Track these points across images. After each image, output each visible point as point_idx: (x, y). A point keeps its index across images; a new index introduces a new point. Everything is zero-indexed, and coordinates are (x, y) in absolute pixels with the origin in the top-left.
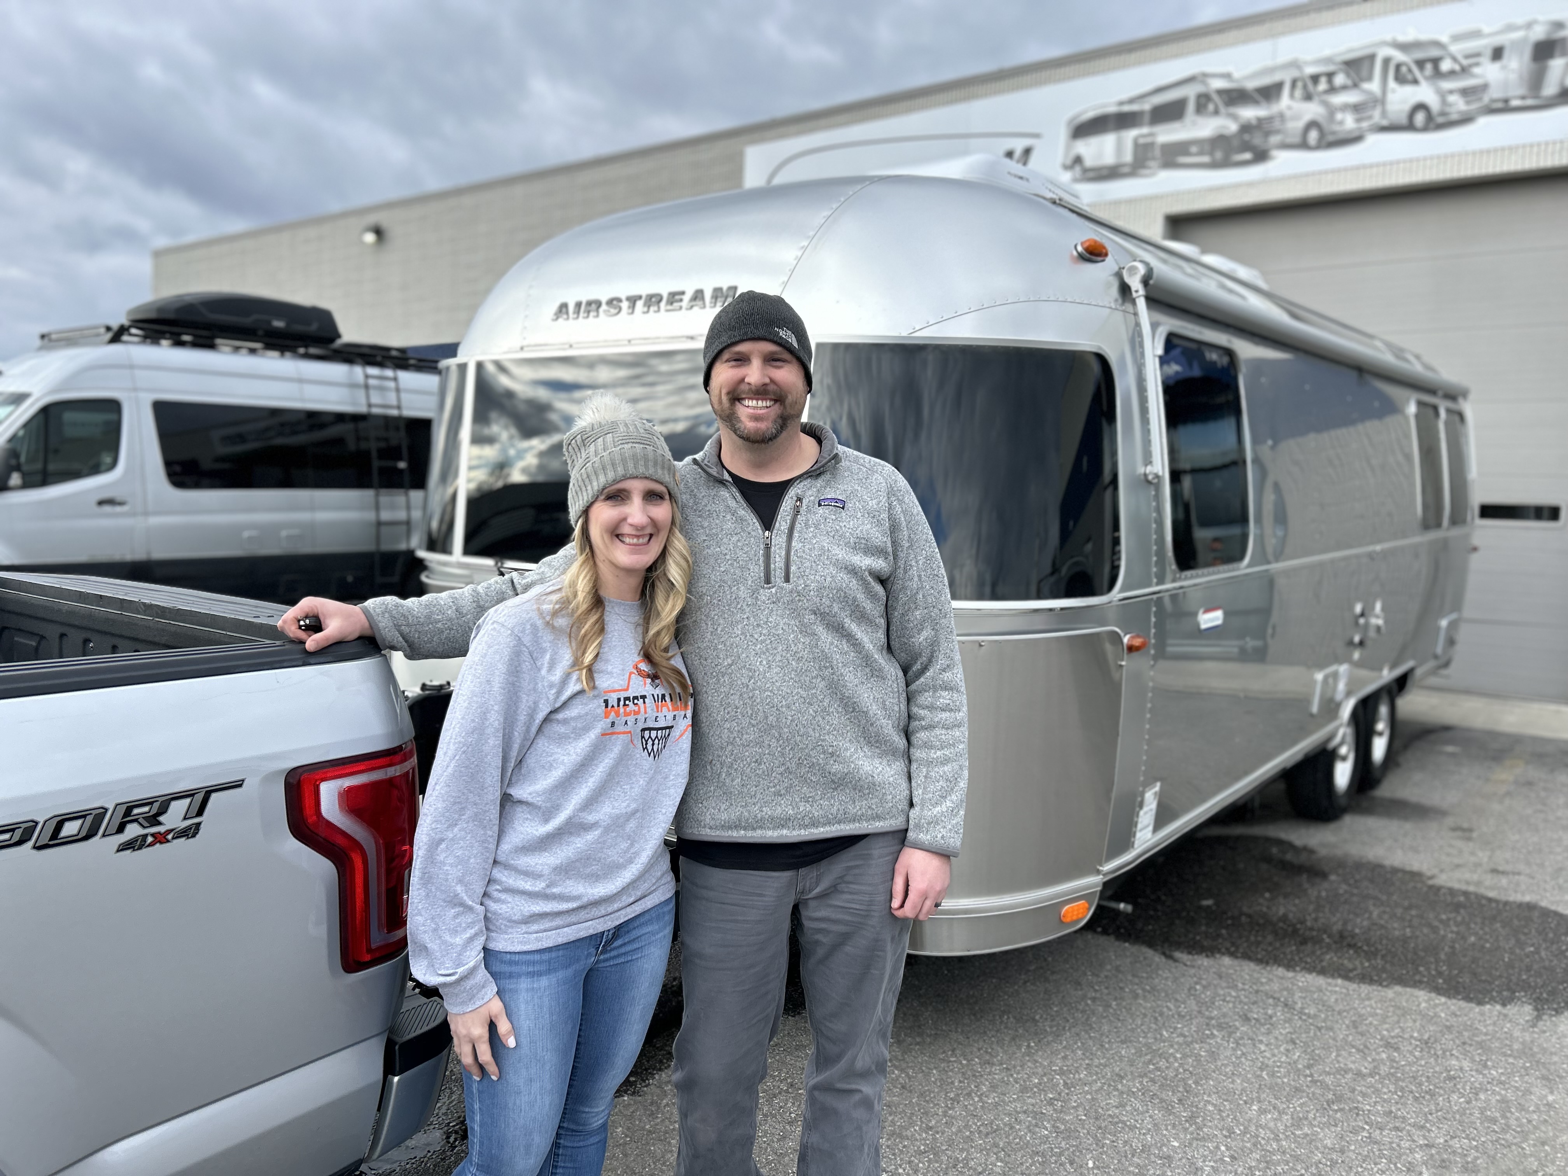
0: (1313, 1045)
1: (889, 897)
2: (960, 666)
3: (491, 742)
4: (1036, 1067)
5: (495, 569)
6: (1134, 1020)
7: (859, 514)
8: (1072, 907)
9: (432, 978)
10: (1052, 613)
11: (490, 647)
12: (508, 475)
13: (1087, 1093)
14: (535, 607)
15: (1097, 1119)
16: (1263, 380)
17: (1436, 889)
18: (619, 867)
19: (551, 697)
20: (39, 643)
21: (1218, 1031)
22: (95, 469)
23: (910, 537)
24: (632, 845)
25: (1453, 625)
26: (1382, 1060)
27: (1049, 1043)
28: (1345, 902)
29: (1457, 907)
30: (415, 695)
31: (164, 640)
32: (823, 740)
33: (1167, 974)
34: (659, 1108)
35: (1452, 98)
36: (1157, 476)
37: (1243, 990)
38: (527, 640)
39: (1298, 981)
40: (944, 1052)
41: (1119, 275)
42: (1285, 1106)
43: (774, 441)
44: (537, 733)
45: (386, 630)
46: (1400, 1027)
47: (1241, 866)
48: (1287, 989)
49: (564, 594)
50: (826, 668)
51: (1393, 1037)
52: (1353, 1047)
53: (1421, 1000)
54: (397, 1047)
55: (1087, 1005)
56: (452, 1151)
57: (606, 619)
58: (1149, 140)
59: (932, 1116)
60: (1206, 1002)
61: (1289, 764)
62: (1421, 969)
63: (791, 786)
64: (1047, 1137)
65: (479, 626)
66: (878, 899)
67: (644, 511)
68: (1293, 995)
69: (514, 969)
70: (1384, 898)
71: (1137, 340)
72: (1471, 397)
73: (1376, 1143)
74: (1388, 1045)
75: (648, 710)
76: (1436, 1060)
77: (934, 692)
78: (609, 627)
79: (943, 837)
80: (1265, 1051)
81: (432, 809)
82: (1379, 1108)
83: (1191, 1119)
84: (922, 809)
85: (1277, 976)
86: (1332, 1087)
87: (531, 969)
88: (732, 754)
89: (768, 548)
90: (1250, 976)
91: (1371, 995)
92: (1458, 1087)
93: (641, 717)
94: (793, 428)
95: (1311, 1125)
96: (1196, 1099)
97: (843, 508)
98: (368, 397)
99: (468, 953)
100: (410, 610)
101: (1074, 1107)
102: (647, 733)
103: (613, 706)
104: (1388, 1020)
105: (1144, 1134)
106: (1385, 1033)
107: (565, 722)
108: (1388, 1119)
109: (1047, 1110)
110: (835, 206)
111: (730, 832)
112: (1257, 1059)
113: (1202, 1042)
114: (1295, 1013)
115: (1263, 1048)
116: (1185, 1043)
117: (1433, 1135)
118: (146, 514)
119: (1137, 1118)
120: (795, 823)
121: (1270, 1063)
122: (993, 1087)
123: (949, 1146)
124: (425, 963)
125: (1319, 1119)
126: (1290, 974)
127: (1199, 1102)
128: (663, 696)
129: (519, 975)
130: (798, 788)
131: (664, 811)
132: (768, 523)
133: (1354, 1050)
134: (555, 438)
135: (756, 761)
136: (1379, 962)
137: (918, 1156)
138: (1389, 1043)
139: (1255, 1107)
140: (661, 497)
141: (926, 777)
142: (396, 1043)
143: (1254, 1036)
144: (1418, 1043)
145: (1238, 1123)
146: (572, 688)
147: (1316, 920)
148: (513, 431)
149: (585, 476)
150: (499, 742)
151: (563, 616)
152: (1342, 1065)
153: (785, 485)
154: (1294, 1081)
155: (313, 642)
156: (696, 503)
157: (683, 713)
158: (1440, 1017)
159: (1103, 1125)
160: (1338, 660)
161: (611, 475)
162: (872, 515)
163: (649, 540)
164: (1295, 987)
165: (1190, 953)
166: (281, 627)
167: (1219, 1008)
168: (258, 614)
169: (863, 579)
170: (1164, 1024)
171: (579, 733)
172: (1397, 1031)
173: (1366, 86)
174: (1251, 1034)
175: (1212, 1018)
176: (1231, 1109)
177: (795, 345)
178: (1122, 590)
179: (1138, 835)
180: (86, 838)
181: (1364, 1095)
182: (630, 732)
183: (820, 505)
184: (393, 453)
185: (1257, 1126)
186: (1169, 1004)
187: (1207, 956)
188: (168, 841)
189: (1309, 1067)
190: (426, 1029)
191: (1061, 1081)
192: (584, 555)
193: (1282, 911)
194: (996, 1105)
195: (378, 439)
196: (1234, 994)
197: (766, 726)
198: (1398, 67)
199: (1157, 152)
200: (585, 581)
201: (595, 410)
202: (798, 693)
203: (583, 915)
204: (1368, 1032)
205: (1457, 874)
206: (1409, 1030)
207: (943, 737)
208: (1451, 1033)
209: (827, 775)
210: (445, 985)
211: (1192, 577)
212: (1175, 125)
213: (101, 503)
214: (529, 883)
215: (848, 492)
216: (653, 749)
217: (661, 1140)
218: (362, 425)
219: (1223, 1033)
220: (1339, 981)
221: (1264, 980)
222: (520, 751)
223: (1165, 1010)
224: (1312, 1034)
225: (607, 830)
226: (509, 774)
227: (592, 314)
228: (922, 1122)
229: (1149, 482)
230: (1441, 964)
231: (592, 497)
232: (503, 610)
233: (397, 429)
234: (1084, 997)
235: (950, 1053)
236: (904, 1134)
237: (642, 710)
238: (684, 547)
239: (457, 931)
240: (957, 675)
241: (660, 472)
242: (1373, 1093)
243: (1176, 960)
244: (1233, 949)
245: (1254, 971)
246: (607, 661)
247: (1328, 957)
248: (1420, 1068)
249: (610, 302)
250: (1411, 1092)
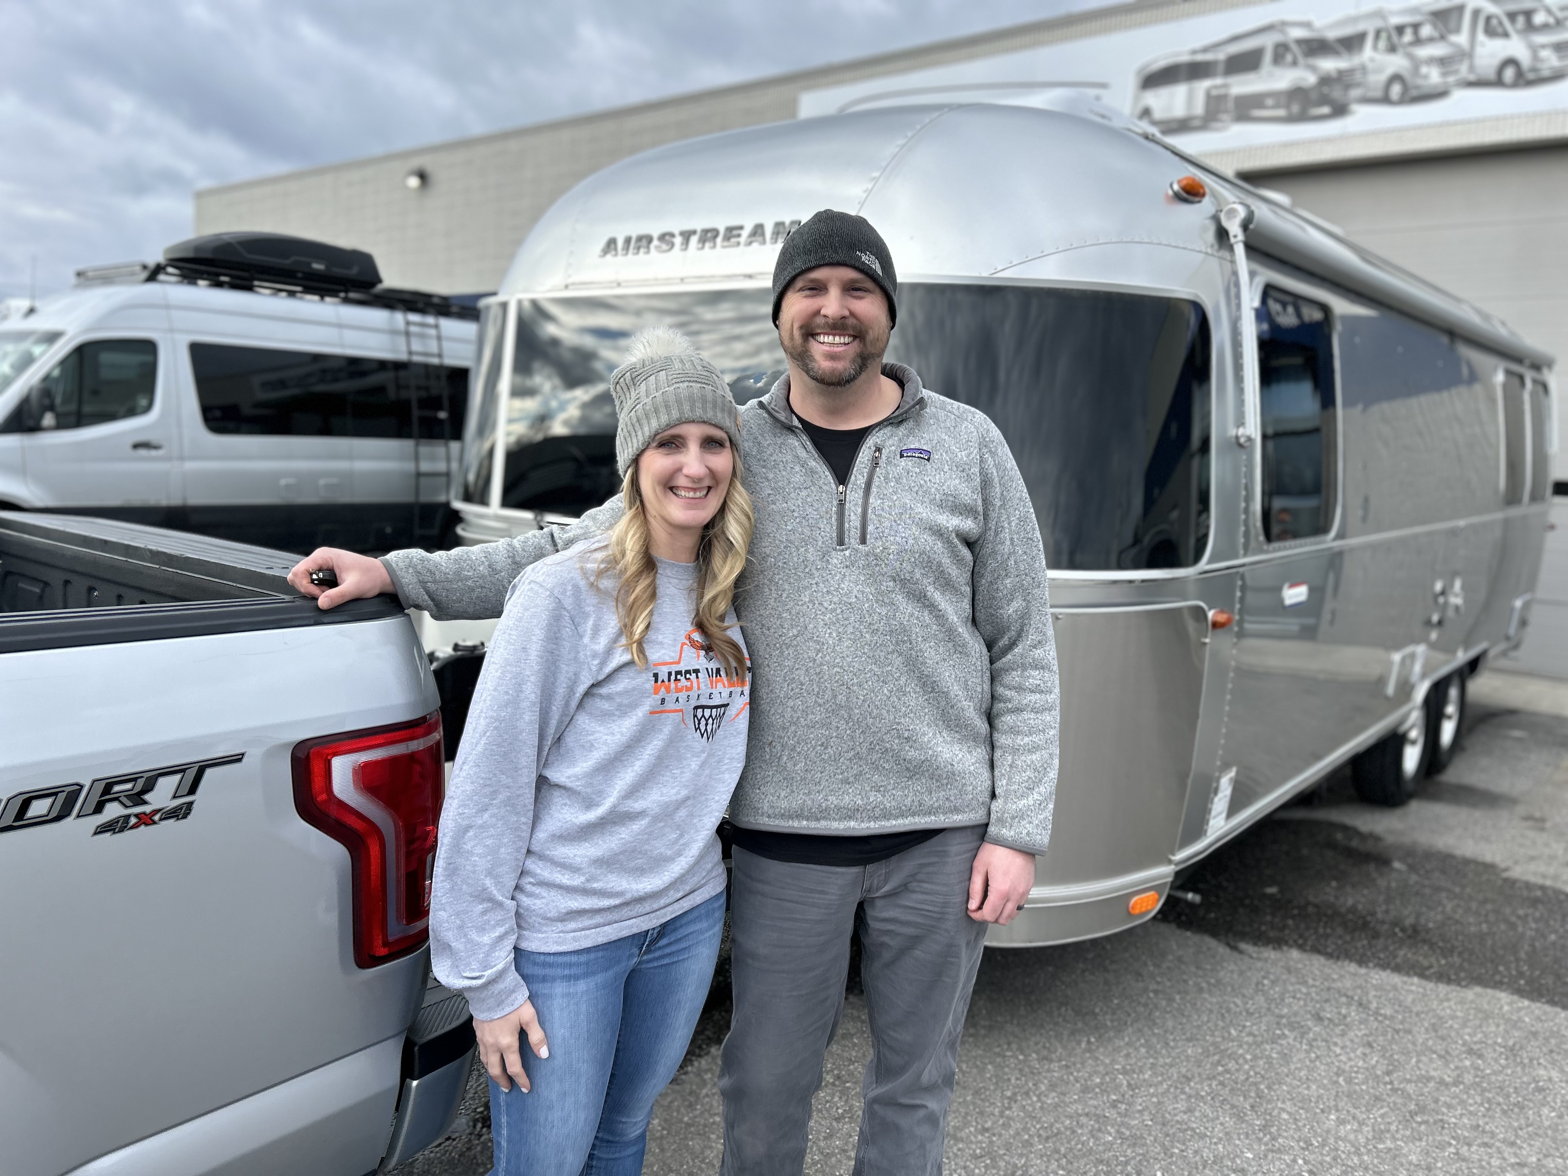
0: (1392, 1049)
1: (965, 898)
2: (1053, 642)
3: (527, 718)
4: (1097, 1065)
5: (534, 523)
6: (1199, 1017)
7: (947, 467)
8: (1141, 899)
9: (456, 981)
10: (1132, 585)
11: (526, 610)
12: (549, 428)
13: (1153, 1095)
14: (578, 566)
15: (1164, 1125)
16: (1357, 340)
17: (1512, 883)
18: (668, 860)
19: (594, 668)
20: (43, 591)
21: (1289, 1030)
22: (132, 412)
23: (1002, 495)
24: (681, 836)
25: (1526, 606)
26: (1466, 1067)
27: (1110, 1040)
28: (1417, 894)
29: (1535, 902)
30: (446, 655)
31: (170, 590)
32: (898, 724)
33: (1232, 967)
34: (698, 1098)
35: (1545, 54)
36: (1249, 439)
37: (1313, 986)
38: (568, 602)
39: (1372, 978)
40: (999, 1046)
41: (1216, 219)
42: (1365, 1116)
43: (852, 383)
44: (578, 708)
45: (410, 586)
46: (1483, 1032)
47: (1305, 852)
48: (1360, 987)
49: (610, 552)
50: (904, 642)
51: (1475, 1043)
52: (1435, 1052)
53: (1503, 1002)
54: (416, 1048)
55: (1149, 998)
56: (479, 1139)
57: (658, 582)
58: (1222, 91)
59: (989, 1116)
60: (1275, 999)
61: (1361, 749)
62: (1501, 968)
63: (860, 774)
64: (1112, 1144)
65: (514, 587)
66: (953, 901)
67: (702, 460)
68: (1367, 993)
69: (548, 971)
70: (1457, 890)
71: (1233, 290)
72: (1557, 368)
73: (1464, 1160)
74: (1470, 1052)
75: (702, 685)
76: (1523, 1069)
77: (1023, 671)
78: (660, 591)
79: (1028, 834)
80: (1340, 1055)
81: (459, 791)
82: (1466, 1121)
83: (1264, 1128)
84: (1005, 802)
85: (1349, 972)
86: (1414, 1097)
87: (567, 972)
88: (795, 736)
89: (842, 504)
90: (1321, 971)
91: (1450, 996)
92: (1549, 1099)
93: (694, 694)
94: (874, 368)
95: (1394, 1139)
96: (1269, 1106)
97: (928, 460)
98: (408, 344)
99: (497, 954)
100: (437, 565)
101: (1139, 1111)
102: (700, 711)
103: (663, 681)
104: (1469, 1024)
105: (1215, 1144)
106: (1467, 1037)
107: (609, 697)
108: (1476, 1134)
109: (1110, 1113)
110: (910, 134)
111: (790, 822)
112: (1333, 1063)
113: (1273, 1043)
114: (1371, 1013)
115: (1338, 1051)
116: (1255, 1043)
117: (1524, 1152)
118: (182, 458)
119: (1207, 1125)
120: (864, 815)
121: (1347, 1068)
122: (1052, 1087)
123: (1007, 1150)
124: (449, 963)
125: (1402, 1132)
126: (1363, 971)
127: (1273, 1109)
128: (718, 670)
129: (554, 979)
130: (868, 776)
131: (717, 798)
132: (842, 476)
133: (1434, 1056)
134: (599, 388)
135: (822, 745)
136: (1456, 959)
137: (973, 1161)
138: (1472, 1049)
139: (1333, 1117)
140: (720, 444)
141: (1011, 766)
142: (415, 1044)
143: (1329, 1038)
144: (1502, 1050)
145: (1316, 1135)
146: (620, 657)
147: (1387, 912)
148: (557, 381)
149: (635, 420)
150: (536, 717)
151: (609, 577)
152: (1423, 1072)
153: (861, 434)
154: (1373, 1088)
155: (326, 598)
156: (760, 452)
157: (739, 689)
158: (1523, 1021)
159: (1171, 1132)
160: (1416, 641)
161: (664, 419)
162: (962, 469)
163: (707, 493)
164: (1369, 985)
165: (1255, 944)
166: (291, 581)
167: (1290, 1006)
168: (271, 565)
169: (949, 542)
170: (1231, 1021)
171: (624, 710)
172: (1479, 1036)
173: (1454, 38)
174: (1325, 1035)
175: (1282, 1017)
176: (1307, 1118)
177: (880, 272)
178: (1210, 562)
179: (1212, 822)
180: (58, 818)
181: (1449, 1106)
182: (681, 711)
183: (902, 456)
184: (434, 403)
185: (1336, 1138)
186: (1236, 1000)
187: (1274, 949)
188: (154, 823)
189: (1388, 1073)
190: (448, 1028)
191: (1125, 1082)
192: (634, 509)
193: (1350, 902)
194: (1057, 1106)
195: (419, 388)
196: (1304, 990)
197: (834, 707)
198: (1488, 19)
199: (1231, 105)
200: (634, 539)
201: (646, 344)
202: (871, 670)
203: (625, 912)
204: (1450, 1036)
205: (1532, 867)
206: (1492, 1035)
207: (1032, 722)
208: (1537, 1040)
209: (901, 762)
210: (470, 989)
211: (1280, 549)
212: (1251, 76)
213: (136, 446)
214: (567, 877)
215: (935, 442)
216: (706, 729)
217: (700, 1134)
218: (402, 373)
219: (1295, 1033)
220: (1416, 980)
221: (1335, 976)
222: (558, 727)
223: (1232, 1006)
224: (1389, 1037)
225: (656, 819)
226: (545, 753)
227: (642, 250)
228: (977, 1123)
229: (1240, 446)
230: (1522, 963)
231: (643, 444)
232: (542, 568)
233: (438, 377)
234: (1146, 990)
235: (1005, 1047)
236: (959, 1135)
237: (695, 685)
238: (746, 502)
239: (484, 929)
240: (1049, 653)
241: (719, 415)
242: (1459, 1104)
243: (1241, 952)
244: (1300, 941)
245: (1324, 966)
246: (658, 629)
247: (1401, 953)
248: (1507, 1078)
249: (662, 237)
250: (1499, 1104)
